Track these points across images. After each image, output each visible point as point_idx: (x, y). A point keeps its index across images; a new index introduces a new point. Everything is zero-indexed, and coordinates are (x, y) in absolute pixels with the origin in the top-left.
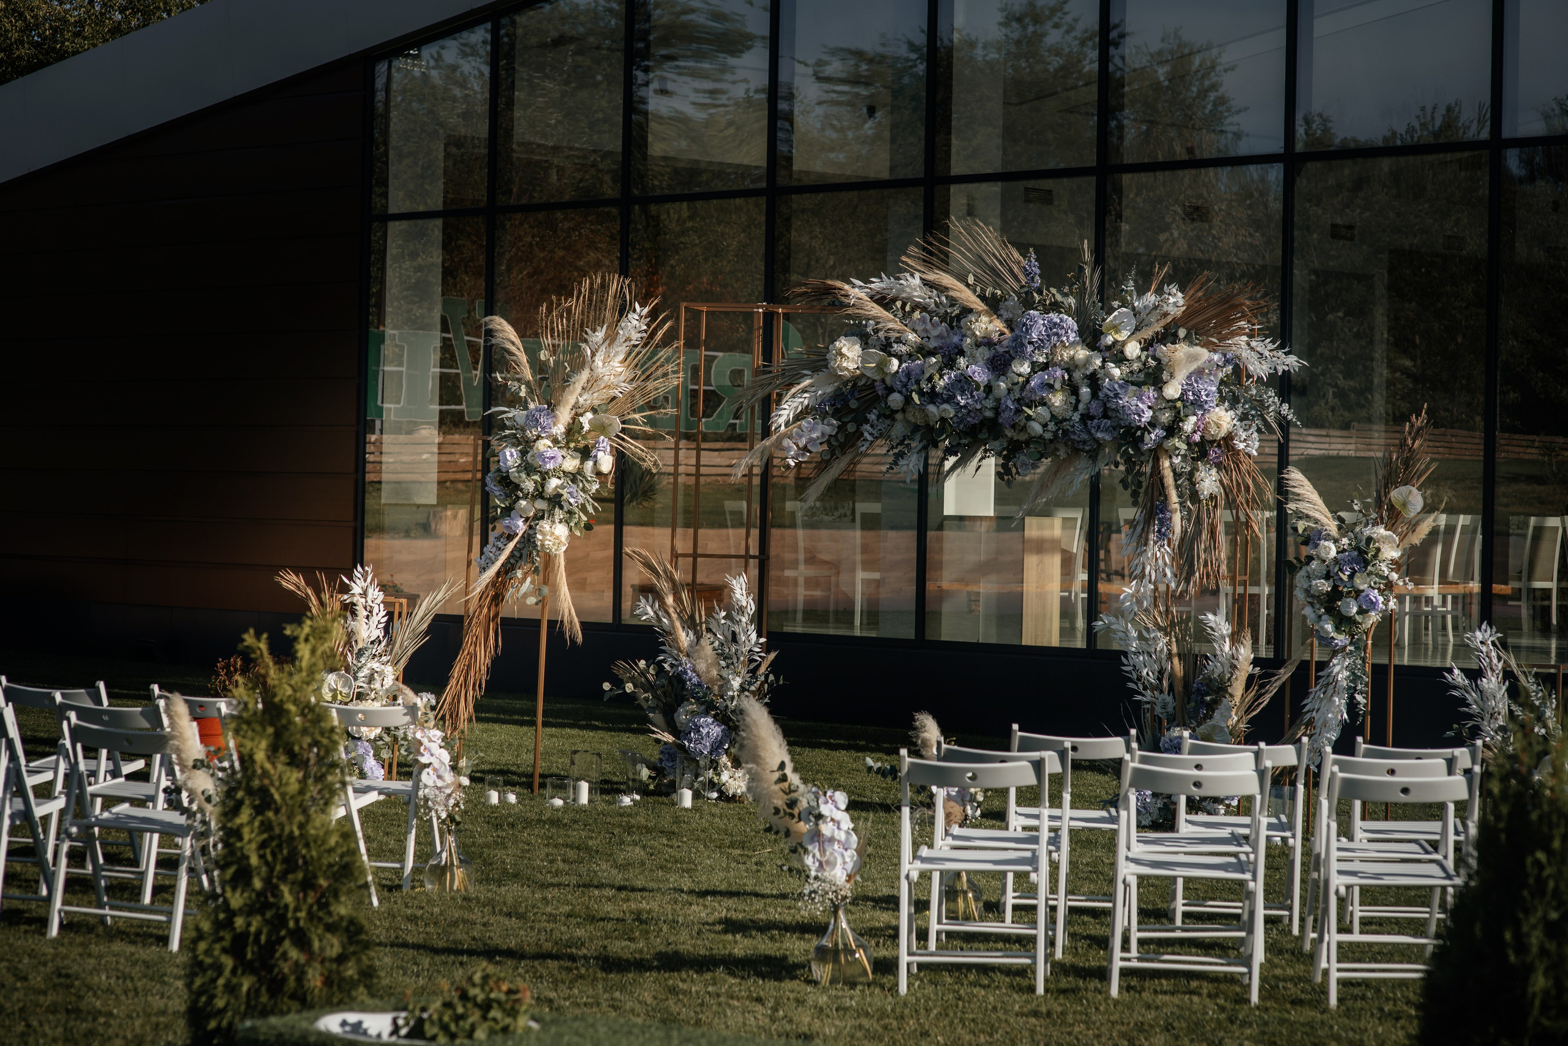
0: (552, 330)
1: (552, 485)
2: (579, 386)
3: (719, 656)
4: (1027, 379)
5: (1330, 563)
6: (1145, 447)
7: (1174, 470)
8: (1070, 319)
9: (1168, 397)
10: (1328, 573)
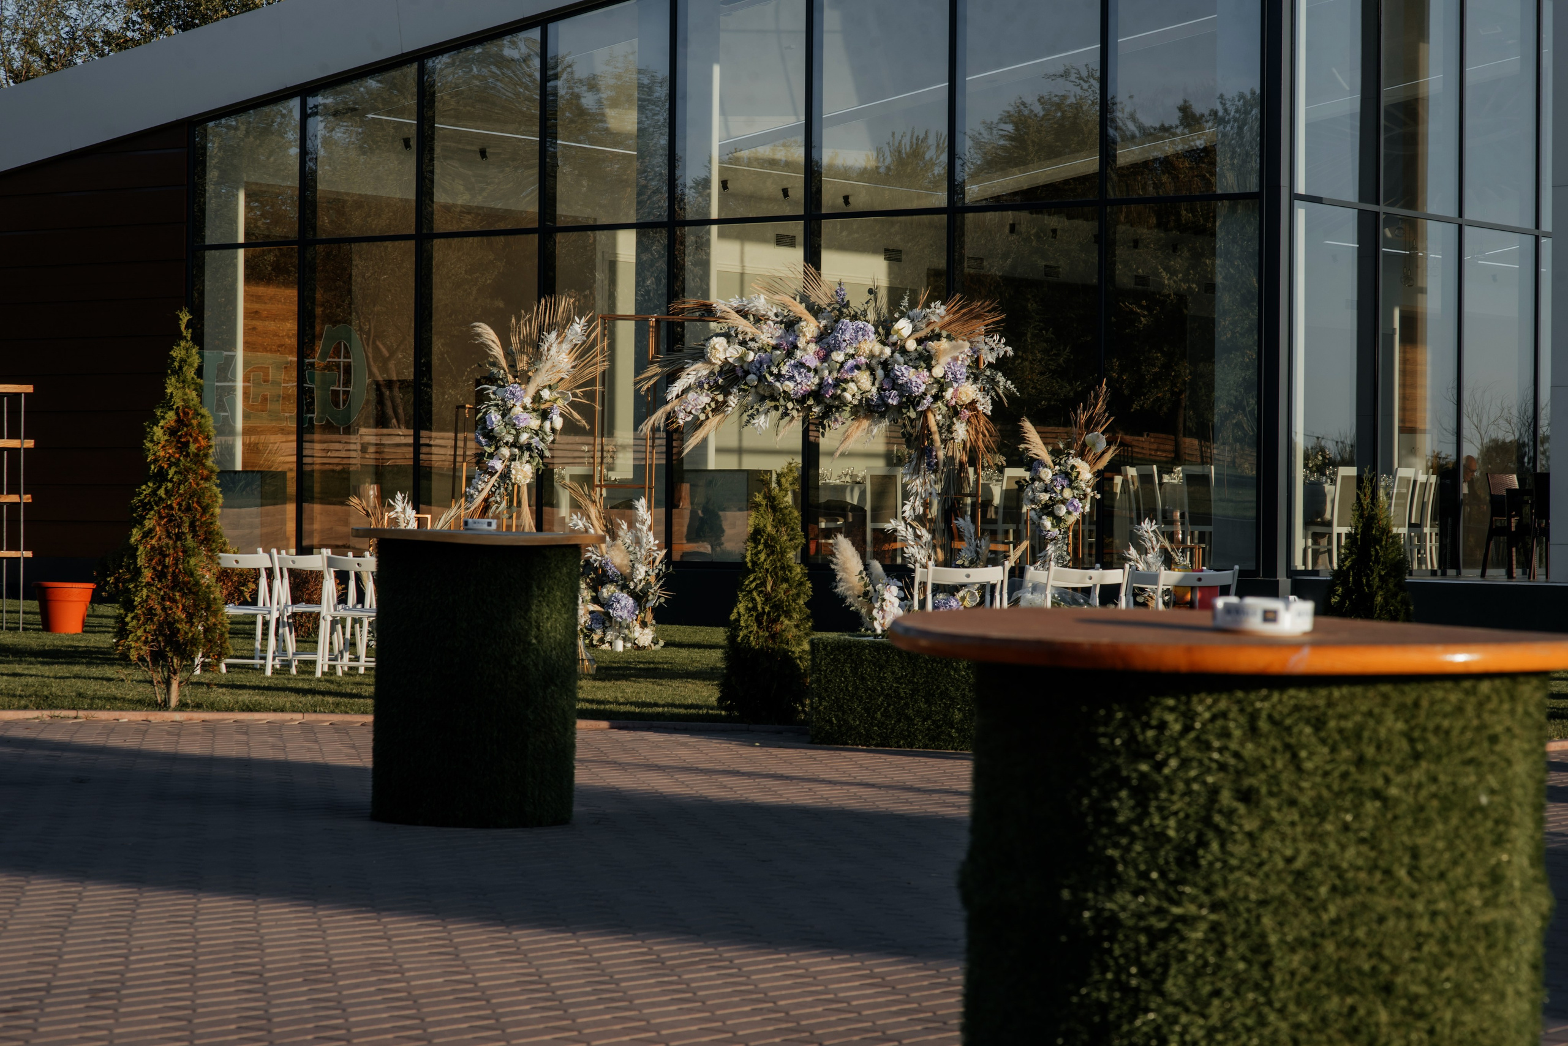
0: (519, 333)
1: (524, 438)
2: (544, 371)
3: (630, 553)
4: (842, 364)
5: (1048, 482)
6: (920, 409)
7: (938, 424)
8: (869, 325)
9: (935, 376)
10: (1046, 488)
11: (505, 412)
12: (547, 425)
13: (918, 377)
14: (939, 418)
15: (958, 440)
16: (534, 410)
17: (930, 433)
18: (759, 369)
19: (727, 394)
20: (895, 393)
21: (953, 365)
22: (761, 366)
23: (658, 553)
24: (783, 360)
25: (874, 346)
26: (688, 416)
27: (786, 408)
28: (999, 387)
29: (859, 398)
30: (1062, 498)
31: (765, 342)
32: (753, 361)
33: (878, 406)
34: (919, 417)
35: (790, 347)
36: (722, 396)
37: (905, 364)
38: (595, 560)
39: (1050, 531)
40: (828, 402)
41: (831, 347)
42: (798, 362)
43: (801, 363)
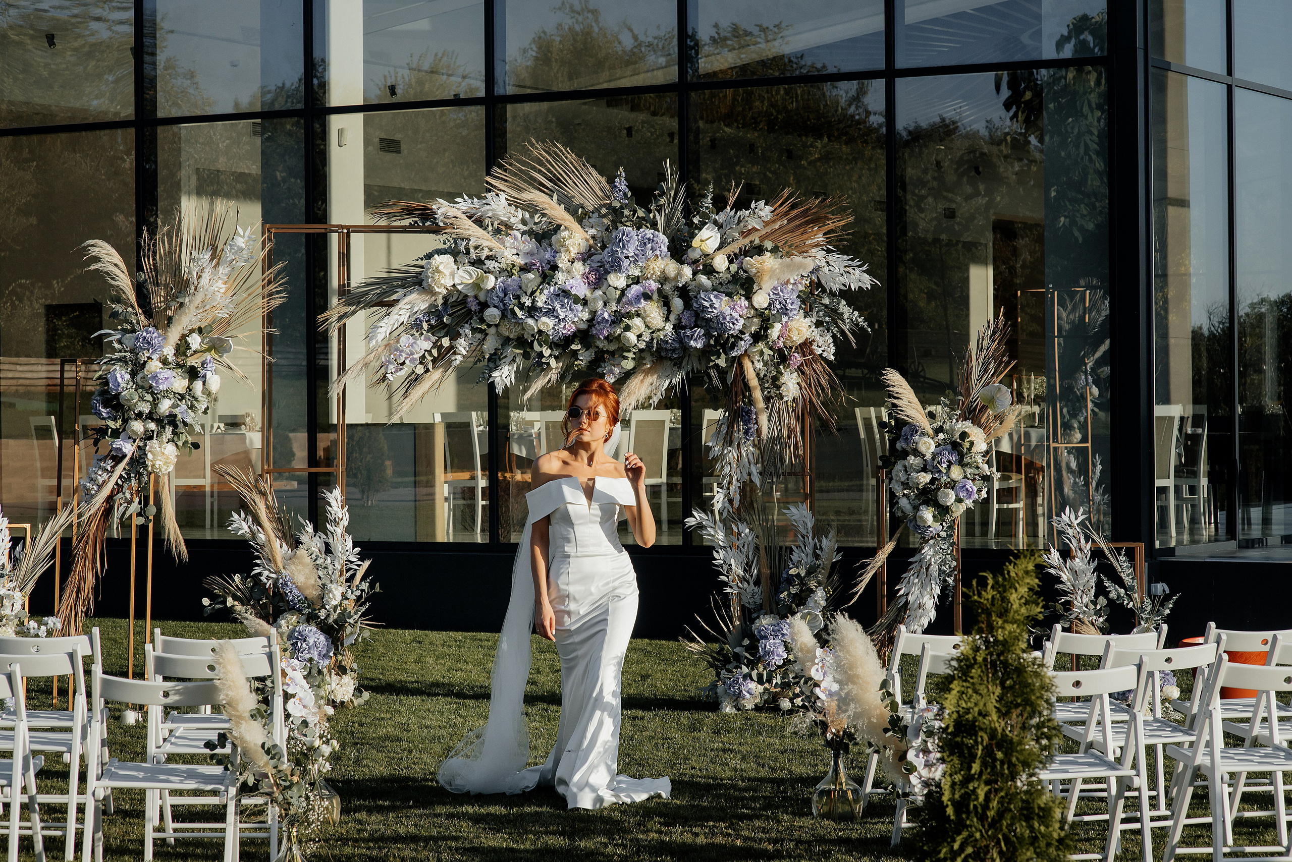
0: (155, 253)
1: (165, 406)
2: (193, 307)
3: (317, 567)
4: (623, 292)
5: (929, 456)
6: (733, 354)
7: (758, 375)
8: (661, 234)
9: (757, 306)
10: (925, 466)
11: (137, 368)
12: (198, 385)
13: (734, 309)
14: (759, 365)
15: (788, 398)
16: (178, 366)
17: (747, 387)
18: (502, 301)
19: (455, 336)
20: (699, 331)
21: (782, 291)
22: (505, 295)
23: (359, 566)
24: (538, 288)
25: (667, 264)
26: (401, 369)
27: (541, 355)
28: (843, 320)
29: (647, 340)
30: (949, 480)
31: (509, 262)
32: (494, 288)
33: (674, 350)
34: (732, 365)
35: (547, 267)
36: (447, 338)
37: (713, 290)
38: (268, 578)
39: (929, 527)
40: (601, 345)
41: (607, 266)
42: (559, 289)
43: (564, 291)
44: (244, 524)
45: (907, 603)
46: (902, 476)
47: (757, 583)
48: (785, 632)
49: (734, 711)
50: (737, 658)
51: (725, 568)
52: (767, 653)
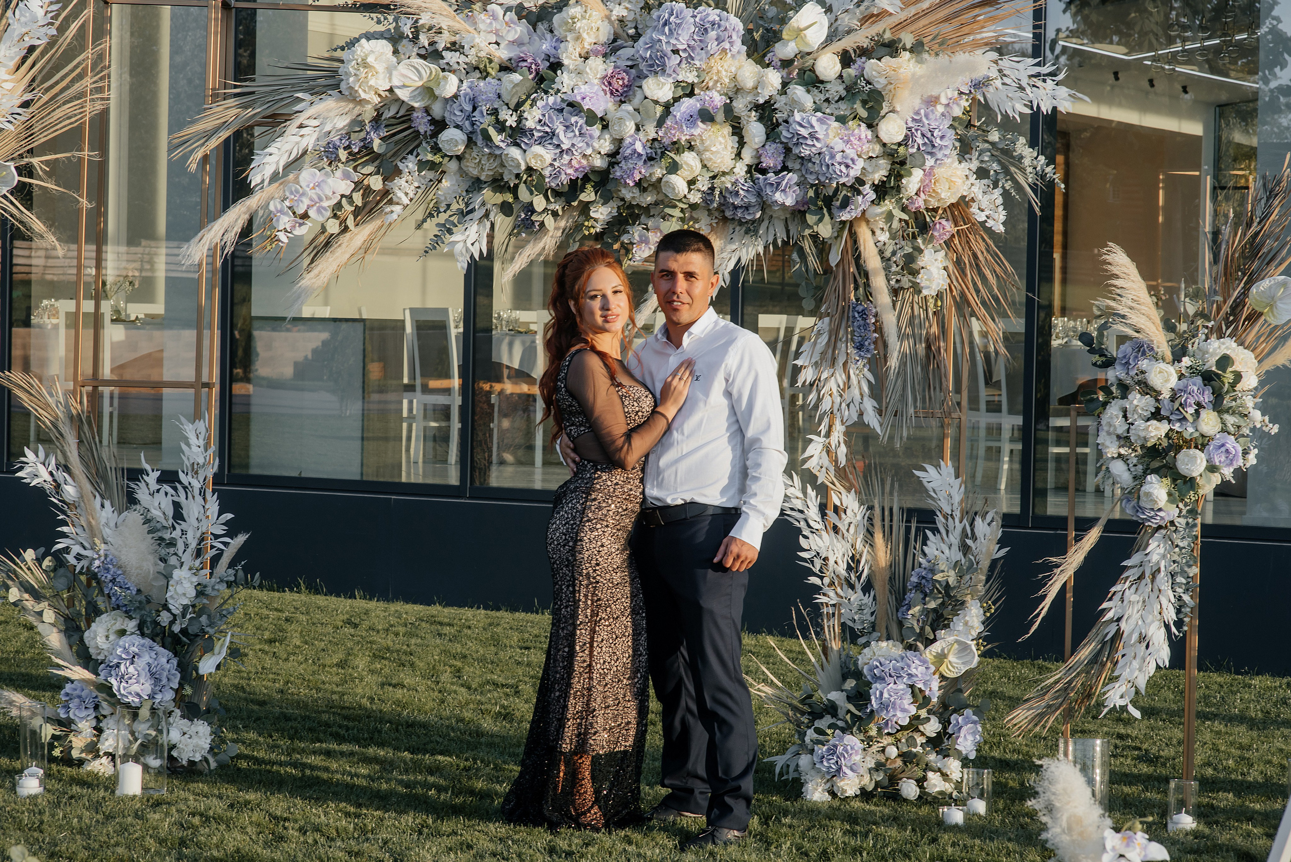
3: (159, 540)
4: (667, 108)
5: (1166, 395)
6: (845, 216)
7: (881, 252)
8: (732, 17)
9: (885, 138)
10: (1158, 410)
13: (848, 142)
14: (884, 237)
15: (929, 291)
17: (863, 272)
18: (469, 117)
19: (391, 173)
20: (792, 178)
21: (927, 116)
22: (474, 109)
23: (226, 544)
24: (528, 97)
25: (740, 67)
26: (301, 225)
27: (530, 208)
28: (1023, 170)
29: (705, 188)
30: (1196, 435)
31: (482, 54)
32: (456, 96)
33: (747, 208)
34: (838, 236)
35: (543, 66)
36: (379, 178)
37: (816, 110)
38: (79, 557)
39: (1160, 510)
40: (627, 195)
41: (643, 66)
42: (563, 100)
43: (571, 105)
44: (41, 468)
45: (1118, 634)
46: (1120, 426)
47: (867, 588)
48: (914, 671)
49: (827, 797)
50: (832, 709)
51: (818, 563)
52: (885, 706)
